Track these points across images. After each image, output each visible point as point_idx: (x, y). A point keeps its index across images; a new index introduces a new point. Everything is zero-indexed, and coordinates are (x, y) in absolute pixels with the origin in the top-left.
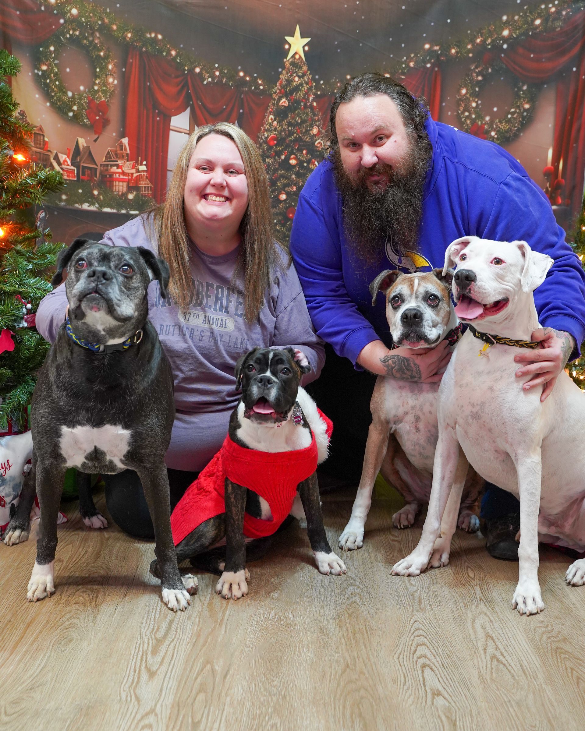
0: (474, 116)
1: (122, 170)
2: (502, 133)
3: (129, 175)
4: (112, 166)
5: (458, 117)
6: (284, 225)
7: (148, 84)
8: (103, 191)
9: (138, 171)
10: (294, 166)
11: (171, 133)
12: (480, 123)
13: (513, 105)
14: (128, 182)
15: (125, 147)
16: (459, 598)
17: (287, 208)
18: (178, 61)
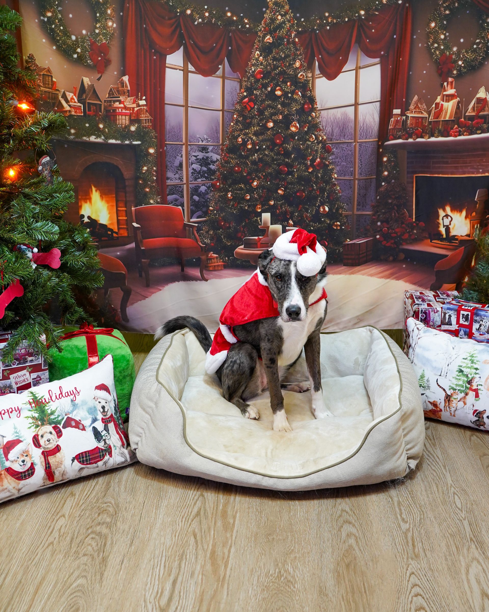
0: (442, 47)
1: (124, 105)
2: (469, 62)
3: (130, 110)
4: (115, 101)
5: (428, 48)
6: (272, 150)
7: (144, 26)
8: (108, 125)
9: (138, 105)
10: (280, 97)
11: (167, 70)
12: (448, 53)
13: (478, 36)
14: (130, 115)
15: (126, 84)
16: (449, 536)
17: (274, 135)
18: (171, 4)
